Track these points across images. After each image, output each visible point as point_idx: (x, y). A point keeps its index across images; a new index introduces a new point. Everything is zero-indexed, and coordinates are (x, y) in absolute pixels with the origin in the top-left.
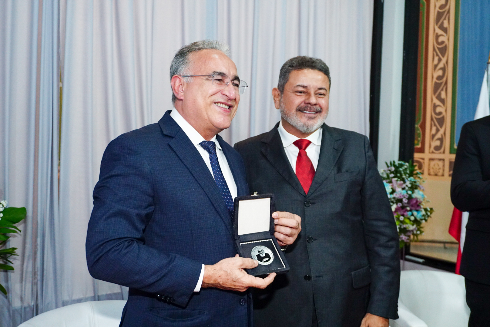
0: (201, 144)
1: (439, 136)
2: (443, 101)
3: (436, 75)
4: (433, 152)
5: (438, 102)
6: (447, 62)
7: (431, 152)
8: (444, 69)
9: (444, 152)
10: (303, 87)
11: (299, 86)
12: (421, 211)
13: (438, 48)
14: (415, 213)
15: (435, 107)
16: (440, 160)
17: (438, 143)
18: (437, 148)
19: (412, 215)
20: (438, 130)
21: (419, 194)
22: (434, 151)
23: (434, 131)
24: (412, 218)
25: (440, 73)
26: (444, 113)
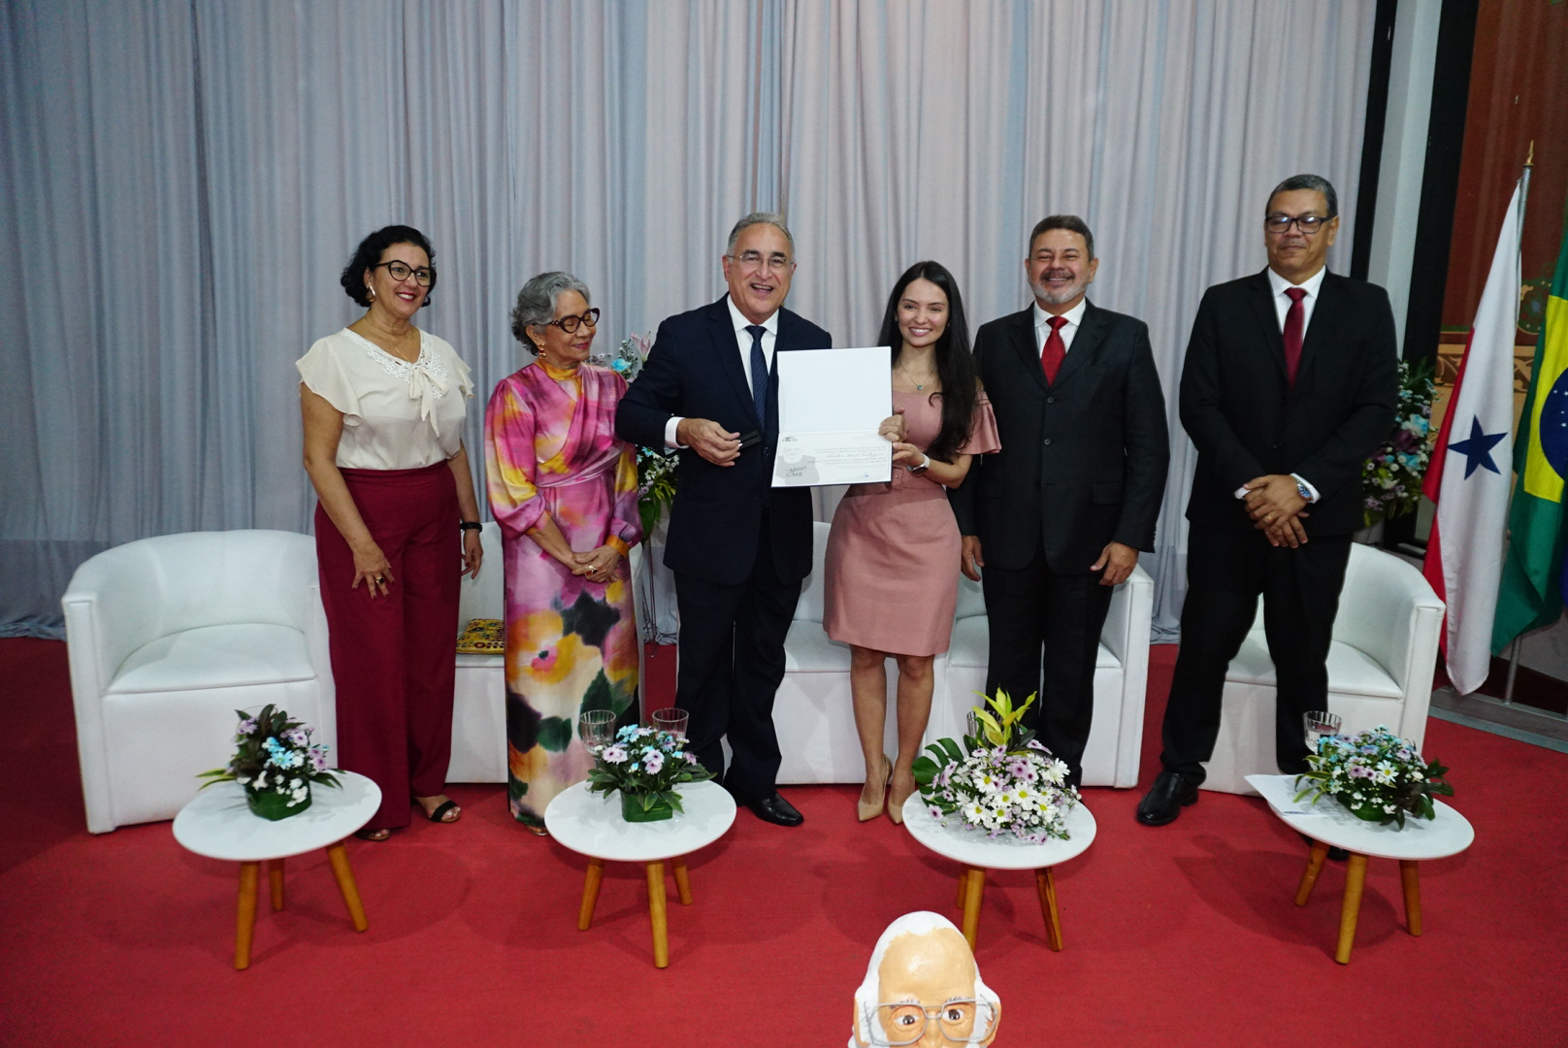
0: (747, 328)
11: (1042, 250)
12: (1419, 455)
14: (1402, 458)
19: (1396, 461)
21: (1417, 423)
24: (1395, 467)
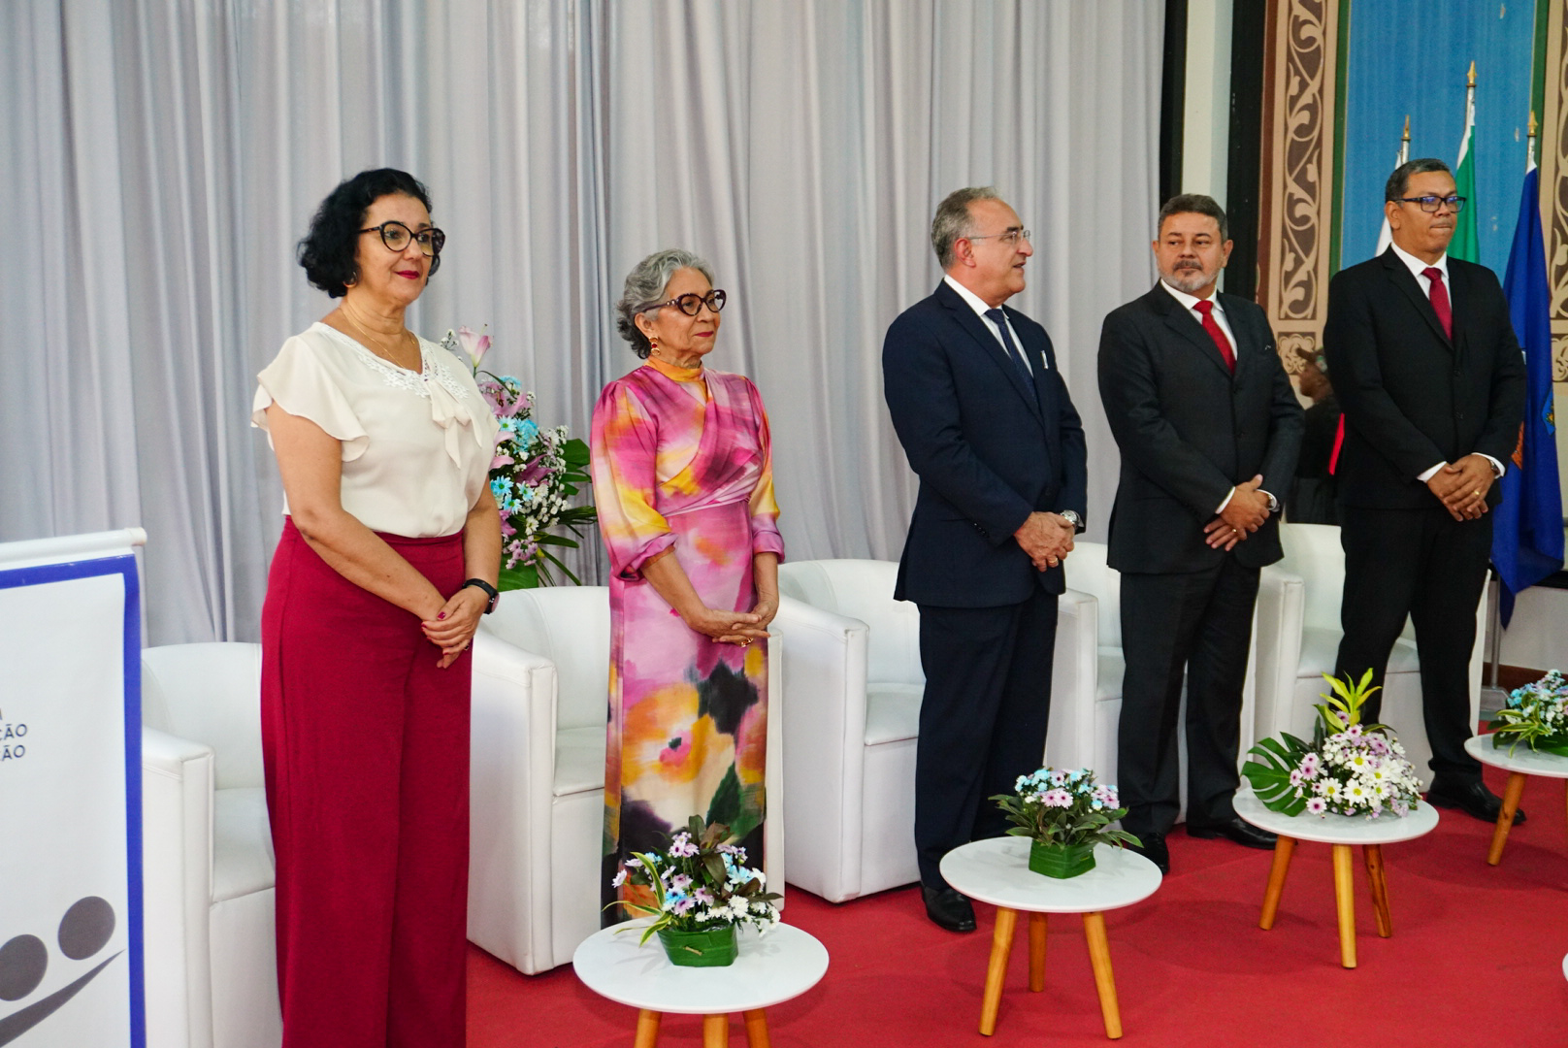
0: (987, 314)
1: (1301, 275)
2: (1311, 189)
3: (1293, 124)
4: (1287, 317)
5: (1299, 193)
6: (1321, 91)
7: (1282, 316)
8: (1313, 108)
9: (1314, 317)
10: (1176, 234)
11: (1172, 234)
13: (1298, 53)
15: (1292, 202)
16: (1304, 335)
17: (1299, 294)
18: (1298, 306)
20: (1298, 262)
22: (1292, 315)
23: (1289, 265)
25: (1304, 117)
26: (1314, 220)
